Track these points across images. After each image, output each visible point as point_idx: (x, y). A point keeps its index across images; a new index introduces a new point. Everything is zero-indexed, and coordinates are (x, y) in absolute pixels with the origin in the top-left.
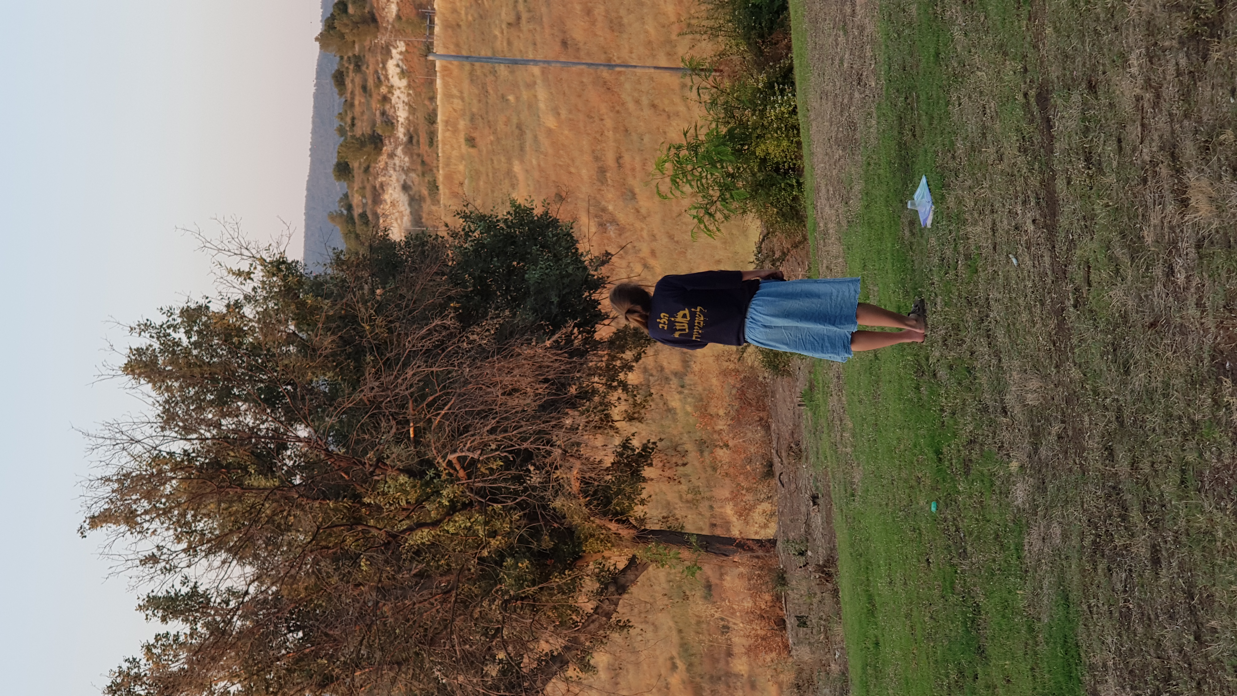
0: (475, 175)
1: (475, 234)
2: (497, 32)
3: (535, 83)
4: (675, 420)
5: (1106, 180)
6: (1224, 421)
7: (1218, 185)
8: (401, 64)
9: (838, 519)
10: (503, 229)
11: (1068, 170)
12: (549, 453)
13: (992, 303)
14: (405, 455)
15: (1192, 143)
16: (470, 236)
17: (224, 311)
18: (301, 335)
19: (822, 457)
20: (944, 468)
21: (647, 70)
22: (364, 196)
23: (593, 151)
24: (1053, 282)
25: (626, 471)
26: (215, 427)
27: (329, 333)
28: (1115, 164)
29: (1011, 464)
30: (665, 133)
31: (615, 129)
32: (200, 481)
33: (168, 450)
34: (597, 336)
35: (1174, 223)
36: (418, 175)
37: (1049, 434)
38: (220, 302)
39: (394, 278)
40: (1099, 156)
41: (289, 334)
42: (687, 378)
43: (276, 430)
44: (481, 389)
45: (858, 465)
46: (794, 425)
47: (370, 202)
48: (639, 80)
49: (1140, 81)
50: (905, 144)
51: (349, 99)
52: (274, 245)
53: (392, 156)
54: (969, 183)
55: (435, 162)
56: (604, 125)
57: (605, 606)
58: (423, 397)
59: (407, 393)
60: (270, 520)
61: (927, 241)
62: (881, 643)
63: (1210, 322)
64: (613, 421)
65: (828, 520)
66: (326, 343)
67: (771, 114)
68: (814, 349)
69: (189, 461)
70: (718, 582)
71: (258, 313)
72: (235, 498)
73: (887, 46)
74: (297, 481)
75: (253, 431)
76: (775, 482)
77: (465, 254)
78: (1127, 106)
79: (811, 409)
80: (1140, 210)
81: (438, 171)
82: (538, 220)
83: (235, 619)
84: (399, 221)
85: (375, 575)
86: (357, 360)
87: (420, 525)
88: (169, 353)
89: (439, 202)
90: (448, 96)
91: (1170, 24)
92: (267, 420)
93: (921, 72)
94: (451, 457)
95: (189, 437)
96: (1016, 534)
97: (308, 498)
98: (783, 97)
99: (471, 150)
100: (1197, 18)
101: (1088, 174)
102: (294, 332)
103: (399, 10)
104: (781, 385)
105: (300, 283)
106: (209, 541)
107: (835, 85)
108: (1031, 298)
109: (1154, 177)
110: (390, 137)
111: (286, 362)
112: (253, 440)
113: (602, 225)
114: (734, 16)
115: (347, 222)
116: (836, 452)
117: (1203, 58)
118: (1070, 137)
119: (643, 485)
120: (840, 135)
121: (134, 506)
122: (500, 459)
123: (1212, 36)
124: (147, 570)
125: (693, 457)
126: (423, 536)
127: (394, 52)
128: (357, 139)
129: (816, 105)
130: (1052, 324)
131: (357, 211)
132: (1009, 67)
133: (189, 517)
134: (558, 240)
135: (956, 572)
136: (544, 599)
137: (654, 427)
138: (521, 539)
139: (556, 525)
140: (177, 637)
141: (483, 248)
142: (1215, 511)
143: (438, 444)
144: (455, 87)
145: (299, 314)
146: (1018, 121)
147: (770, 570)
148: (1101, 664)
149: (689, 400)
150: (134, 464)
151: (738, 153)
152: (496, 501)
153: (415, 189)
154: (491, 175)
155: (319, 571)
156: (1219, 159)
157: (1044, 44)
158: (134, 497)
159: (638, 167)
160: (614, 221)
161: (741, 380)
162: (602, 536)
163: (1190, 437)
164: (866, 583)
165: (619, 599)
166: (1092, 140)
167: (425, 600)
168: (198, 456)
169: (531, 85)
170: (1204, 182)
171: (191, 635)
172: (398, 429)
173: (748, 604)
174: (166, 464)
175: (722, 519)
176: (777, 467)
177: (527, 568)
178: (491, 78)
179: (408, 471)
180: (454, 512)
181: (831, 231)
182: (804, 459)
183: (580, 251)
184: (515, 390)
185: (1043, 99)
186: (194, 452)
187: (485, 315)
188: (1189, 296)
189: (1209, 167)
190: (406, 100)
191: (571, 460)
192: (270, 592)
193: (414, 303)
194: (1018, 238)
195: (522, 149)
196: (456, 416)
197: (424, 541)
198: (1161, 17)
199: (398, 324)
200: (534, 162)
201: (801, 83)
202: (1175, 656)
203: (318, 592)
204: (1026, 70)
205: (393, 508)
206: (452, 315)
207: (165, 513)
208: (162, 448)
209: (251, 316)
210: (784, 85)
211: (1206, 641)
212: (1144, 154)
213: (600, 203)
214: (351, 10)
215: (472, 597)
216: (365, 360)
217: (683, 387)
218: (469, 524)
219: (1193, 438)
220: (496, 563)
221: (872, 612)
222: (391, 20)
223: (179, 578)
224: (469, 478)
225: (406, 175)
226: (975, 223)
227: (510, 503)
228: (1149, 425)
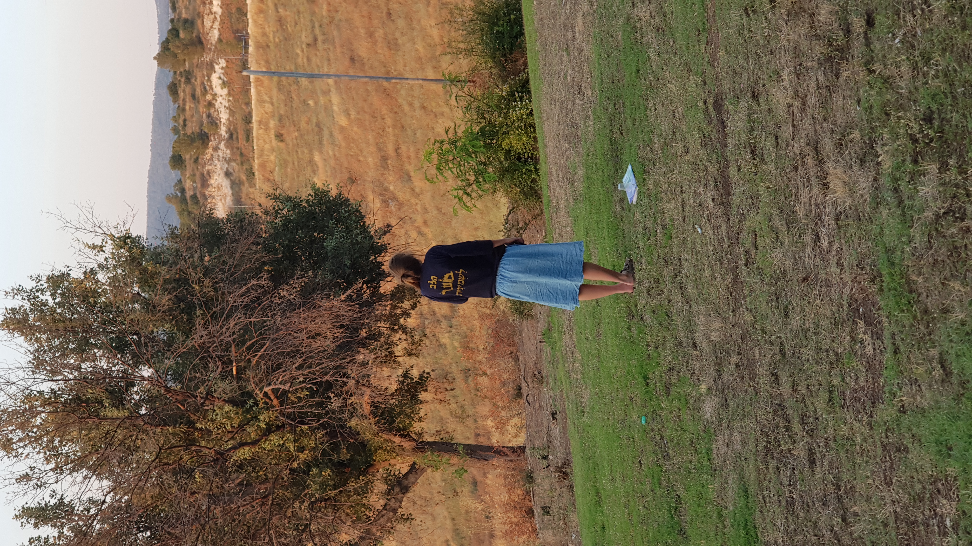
0: (284, 164)
1: (284, 212)
2: (299, 51)
3: (330, 91)
4: (445, 353)
5: (766, 168)
6: (859, 353)
7: (850, 172)
8: (222, 76)
9: (571, 430)
10: (305, 207)
11: (738, 159)
12: (345, 384)
13: (683, 262)
14: (229, 389)
15: (830, 140)
16: (279, 213)
17: (82, 277)
18: (143, 295)
19: (558, 382)
20: (651, 390)
21: (417, 82)
22: (194, 182)
23: (377, 144)
24: (729, 246)
25: (407, 396)
26: (76, 370)
27: (166, 293)
28: (773, 155)
29: (701, 387)
30: (433, 129)
31: (394, 127)
32: (65, 413)
33: (38, 390)
34: (382, 291)
35: (819, 201)
36: (238, 164)
37: (729, 363)
38: (78, 270)
39: (218, 248)
40: (762, 149)
41: (134, 294)
42: (453, 320)
43: (125, 371)
44: (290, 334)
45: (586, 388)
46: (537, 357)
47: (199, 186)
48: (411, 88)
49: (791, 93)
50: (615, 140)
51: (181, 105)
52: (122, 223)
53: (216, 149)
54: (664, 170)
55: (251, 153)
56: (385, 123)
57: (391, 504)
58: (243, 342)
59: (230, 339)
60: (122, 443)
61: (634, 214)
62: (606, 526)
63: (847, 278)
64: (395, 356)
65: (564, 431)
66: (164, 301)
67: (513, 115)
68: (550, 300)
69: (55, 398)
70: (482, 479)
71: (109, 278)
72: (94, 427)
73: (600, 64)
74: (143, 411)
75: (107, 373)
76: (523, 401)
77: (275, 228)
78: (781, 112)
79: (549, 345)
80: (793, 191)
81: (254, 160)
82: (333, 200)
83: (95, 524)
84: (223, 201)
85: (207, 485)
86: (189, 314)
87: (242, 445)
88: (38, 312)
89: (255, 185)
90: (261, 101)
91: (811, 50)
92: (117, 364)
93: (626, 85)
94: (266, 389)
95: (55, 379)
96: (706, 441)
97: (151, 425)
98: (522, 102)
99: (280, 144)
100: (831, 45)
101: (753, 163)
102: (138, 293)
103: (220, 35)
104: (526, 326)
105: (142, 254)
106: (72, 462)
107: (561, 94)
108: (712, 258)
109: (803, 166)
110: (214, 134)
111: (132, 317)
112: (107, 380)
113: (385, 202)
114: (483, 40)
115: (181, 202)
116: (569, 378)
117: (836, 76)
118: (739, 135)
119: (421, 406)
120: (566, 132)
121: (10, 436)
122: (307, 389)
123: (842, 59)
124: (21, 487)
125: (460, 382)
126: (245, 453)
127: (217, 67)
128: (188, 137)
129: (548, 110)
130: (729, 278)
131: (189, 193)
132: (692, 81)
133: (56, 443)
134: (349, 216)
135: (662, 471)
136: (343, 500)
137: (429, 359)
138: (324, 453)
139: (352, 441)
140: (47, 539)
141: (289, 223)
142: (854, 422)
143: (255, 379)
144: (266, 94)
145: (142, 278)
146: (700, 123)
147: (521, 471)
148: (773, 542)
149: (456, 337)
150: (10, 402)
151: (488, 146)
152: (304, 423)
153: (236, 175)
154: (296, 163)
155: (162, 482)
156: (850, 153)
157: (718, 63)
158: (10, 428)
159: (412, 155)
160: (394, 198)
161: (496, 323)
162: (388, 448)
163: (835, 366)
164: (594, 480)
165: (403, 498)
166: (756, 137)
167: (248, 504)
168: (63, 394)
169: (326, 93)
170: (840, 171)
171: (59, 538)
172: (223, 368)
173: (504, 497)
174: (37, 401)
175: (485, 430)
176: (525, 390)
177: (329, 475)
178: (294, 87)
179: (232, 402)
180: (270, 433)
181: (561, 206)
182: (545, 384)
183: (367, 224)
184: (319, 334)
185: (718, 105)
186: (59, 390)
187: (292, 277)
188: (831, 257)
189: (843, 159)
190: (227, 105)
191: (363, 388)
192: (123, 501)
193: (235, 267)
194: (701, 212)
195: (321, 142)
196: (271, 356)
197: (246, 456)
198: (804, 44)
199: (222, 285)
200: (331, 153)
201: (535, 92)
202: (828, 534)
203: (162, 499)
204: (705, 83)
205: (220, 431)
206: (266, 276)
207: (36, 440)
208: (33, 388)
209: (104, 281)
210: (522, 93)
211: (850, 522)
212: (795, 148)
213: (383, 184)
214: (182, 35)
215: (285, 500)
216: (195, 314)
217: (451, 327)
218: (281, 442)
219: (837, 366)
220: (304, 472)
221: (599, 503)
222: (214, 43)
223: (48, 492)
224: (282, 405)
225: (228, 164)
226: (669, 201)
227: (315, 424)
228: (805, 357)
